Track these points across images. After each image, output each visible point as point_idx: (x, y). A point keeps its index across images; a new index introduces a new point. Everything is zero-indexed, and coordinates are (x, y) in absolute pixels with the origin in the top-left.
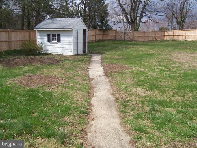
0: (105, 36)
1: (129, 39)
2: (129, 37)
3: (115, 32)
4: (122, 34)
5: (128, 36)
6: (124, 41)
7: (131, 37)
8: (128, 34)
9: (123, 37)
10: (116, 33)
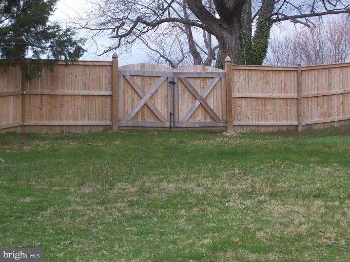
0: (36, 102)
1: (200, 118)
2: (204, 106)
3: (105, 74)
4: (153, 90)
5: (195, 96)
6: (172, 130)
7: (216, 103)
8: (197, 85)
9: (161, 107)
10: (113, 84)
